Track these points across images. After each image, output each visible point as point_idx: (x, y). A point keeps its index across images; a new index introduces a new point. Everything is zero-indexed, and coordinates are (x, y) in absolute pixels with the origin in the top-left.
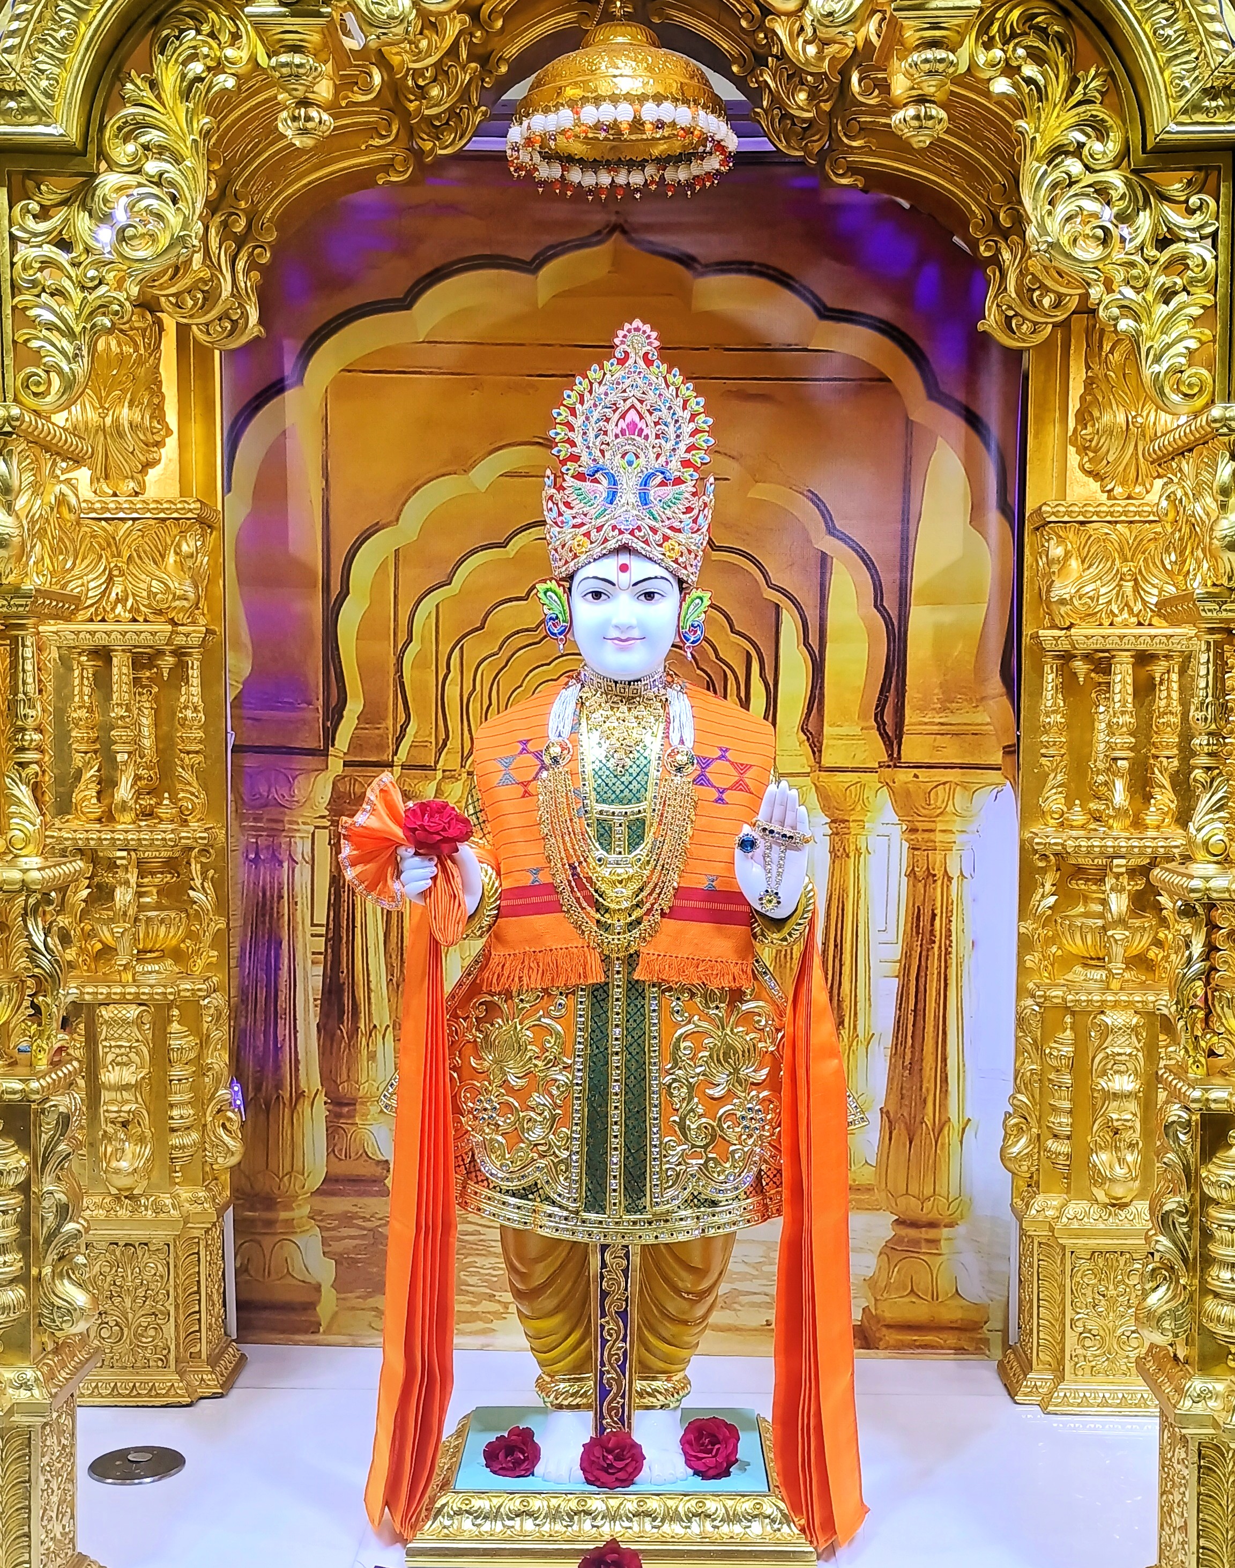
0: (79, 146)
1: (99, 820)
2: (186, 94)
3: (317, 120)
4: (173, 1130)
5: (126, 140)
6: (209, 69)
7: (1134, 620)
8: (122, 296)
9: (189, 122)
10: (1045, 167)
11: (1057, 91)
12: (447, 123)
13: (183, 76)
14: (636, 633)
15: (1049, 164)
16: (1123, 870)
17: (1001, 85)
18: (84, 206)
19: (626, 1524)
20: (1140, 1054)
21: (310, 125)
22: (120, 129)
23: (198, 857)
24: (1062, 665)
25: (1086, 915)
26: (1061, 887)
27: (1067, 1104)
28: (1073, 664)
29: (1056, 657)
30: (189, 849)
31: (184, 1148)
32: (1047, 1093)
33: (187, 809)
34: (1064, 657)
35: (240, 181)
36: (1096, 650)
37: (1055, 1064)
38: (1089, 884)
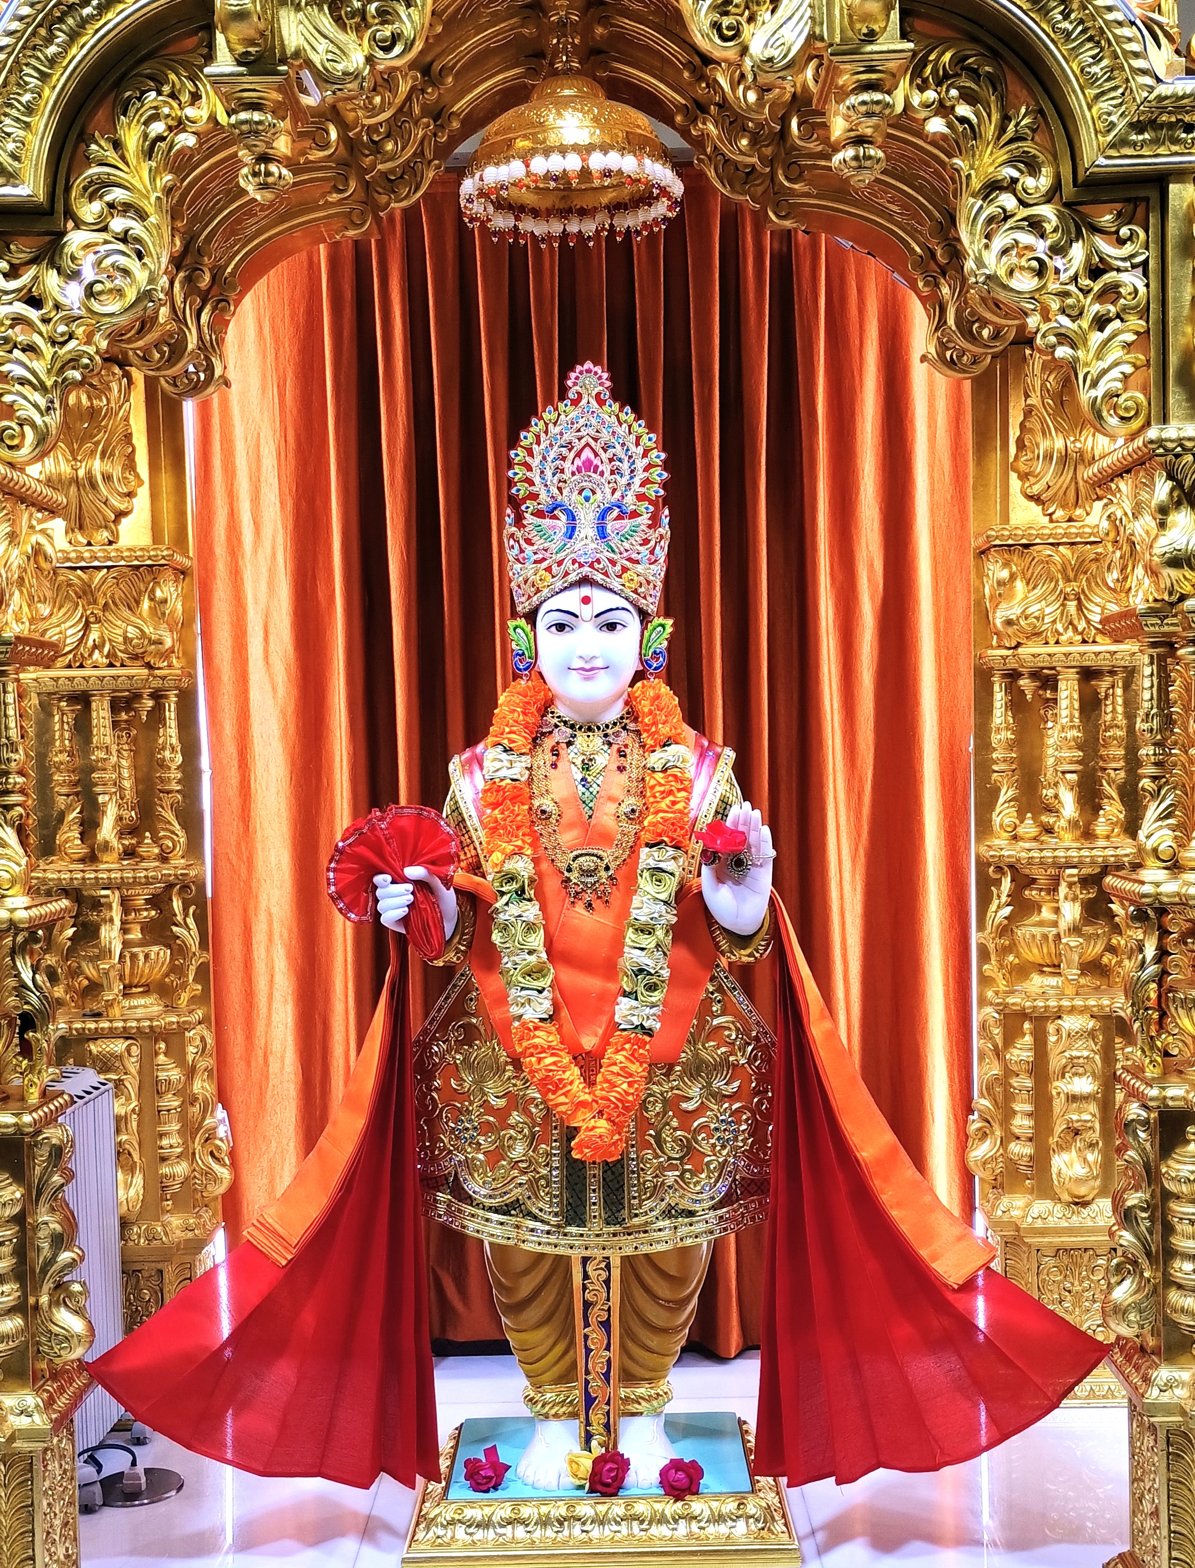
0: (46, 205)
1: (82, 860)
2: (149, 153)
3: (277, 175)
4: (163, 1159)
5: (91, 199)
6: (170, 128)
7: (1079, 638)
8: (91, 350)
9: (153, 180)
10: (980, 202)
11: (990, 131)
12: (401, 177)
13: (145, 136)
14: (599, 663)
15: (984, 199)
16: (1076, 879)
17: (936, 125)
18: (52, 264)
19: (615, 1528)
20: (1097, 1057)
21: (270, 180)
22: (85, 189)
23: (179, 893)
24: (1011, 683)
25: (1041, 924)
26: (1016, 898)
27: (1028, 1108)
28: (1021, 682)
29: (1004, 676)
30: (171, 886)
31: (174, 1177)
32: (1009, 1097)
33: (168, 847)
34: (1013, 676)
35: (203, 237)
36: (1043, 668)
37: (1015, 1068)
38: (1043, 894)
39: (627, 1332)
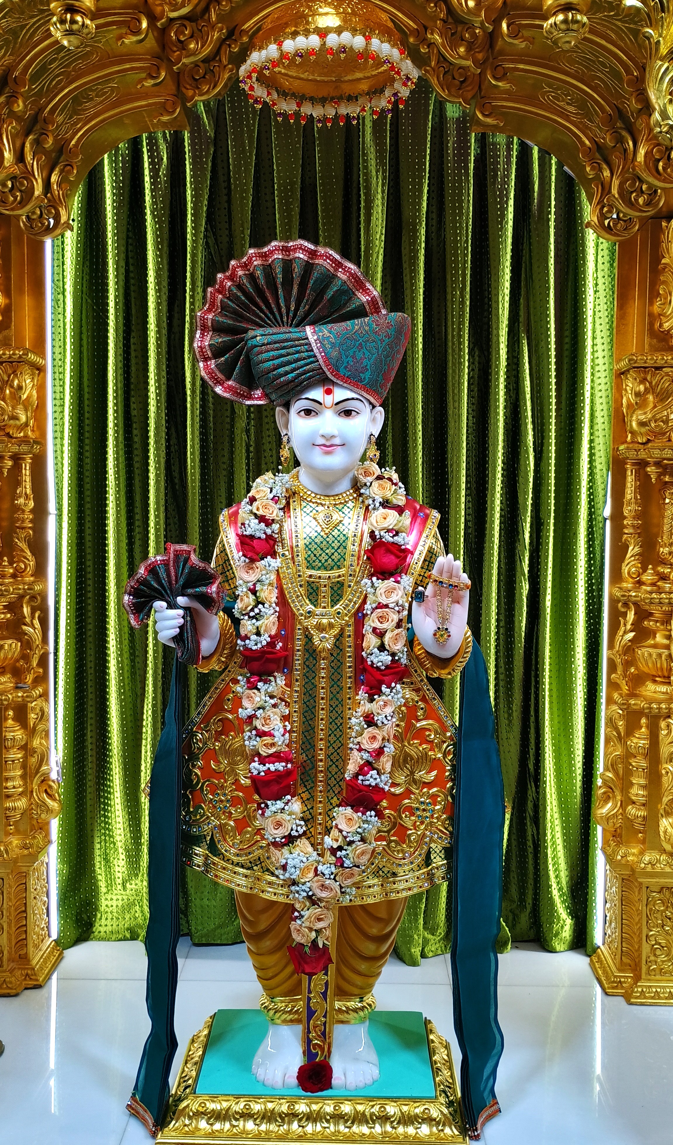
3: (80, 23)
4: (8, 796)
10: (668, 65)
12: (204, 77)
14: (337, 441)
15: (670, 62)
21: (75, 27)
23: (28, 603)
24: (639, 469)
25: (655, 646)
26: (637, 626)
27: (643, 781)
28: (649, 469)
29: (633, 464)
30: (21, 597)
31: (15, 809)
32: (628, 773)
33: (21, 568)
34: (641, 464)
35: (48, 109)
36: (665, 459)
37: (633, 751)
38: (658, 624)
39: (342, 960)
